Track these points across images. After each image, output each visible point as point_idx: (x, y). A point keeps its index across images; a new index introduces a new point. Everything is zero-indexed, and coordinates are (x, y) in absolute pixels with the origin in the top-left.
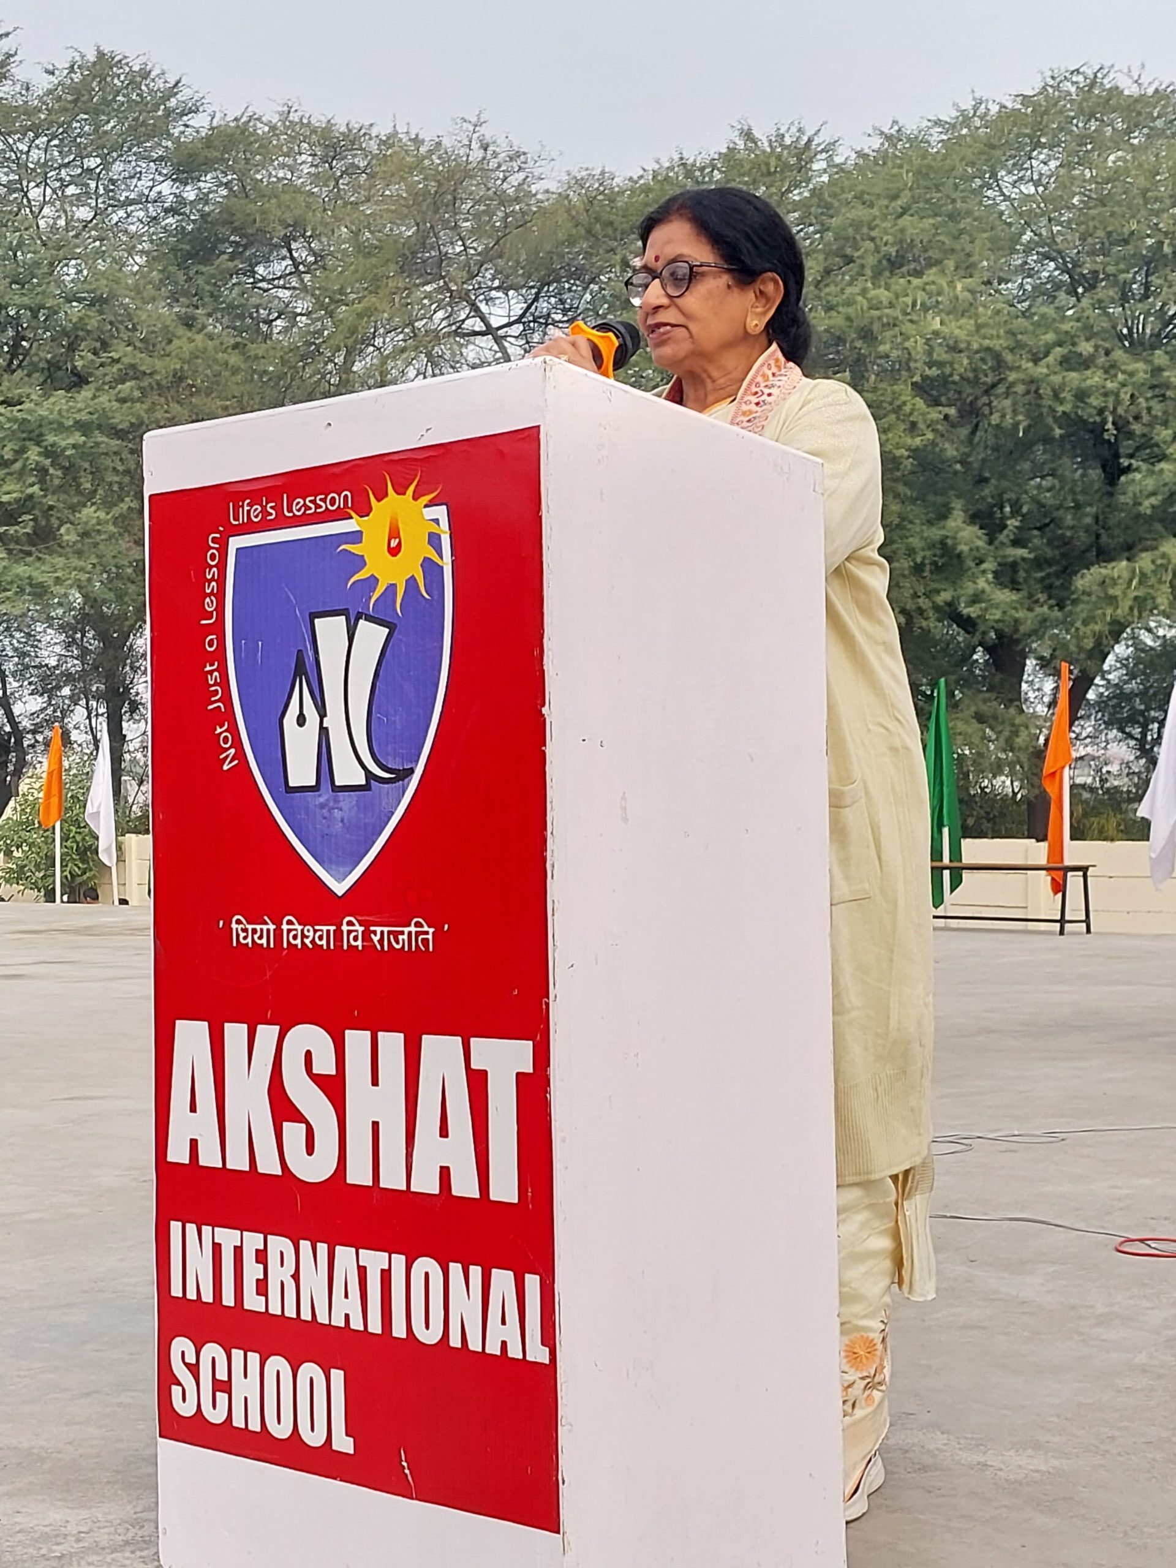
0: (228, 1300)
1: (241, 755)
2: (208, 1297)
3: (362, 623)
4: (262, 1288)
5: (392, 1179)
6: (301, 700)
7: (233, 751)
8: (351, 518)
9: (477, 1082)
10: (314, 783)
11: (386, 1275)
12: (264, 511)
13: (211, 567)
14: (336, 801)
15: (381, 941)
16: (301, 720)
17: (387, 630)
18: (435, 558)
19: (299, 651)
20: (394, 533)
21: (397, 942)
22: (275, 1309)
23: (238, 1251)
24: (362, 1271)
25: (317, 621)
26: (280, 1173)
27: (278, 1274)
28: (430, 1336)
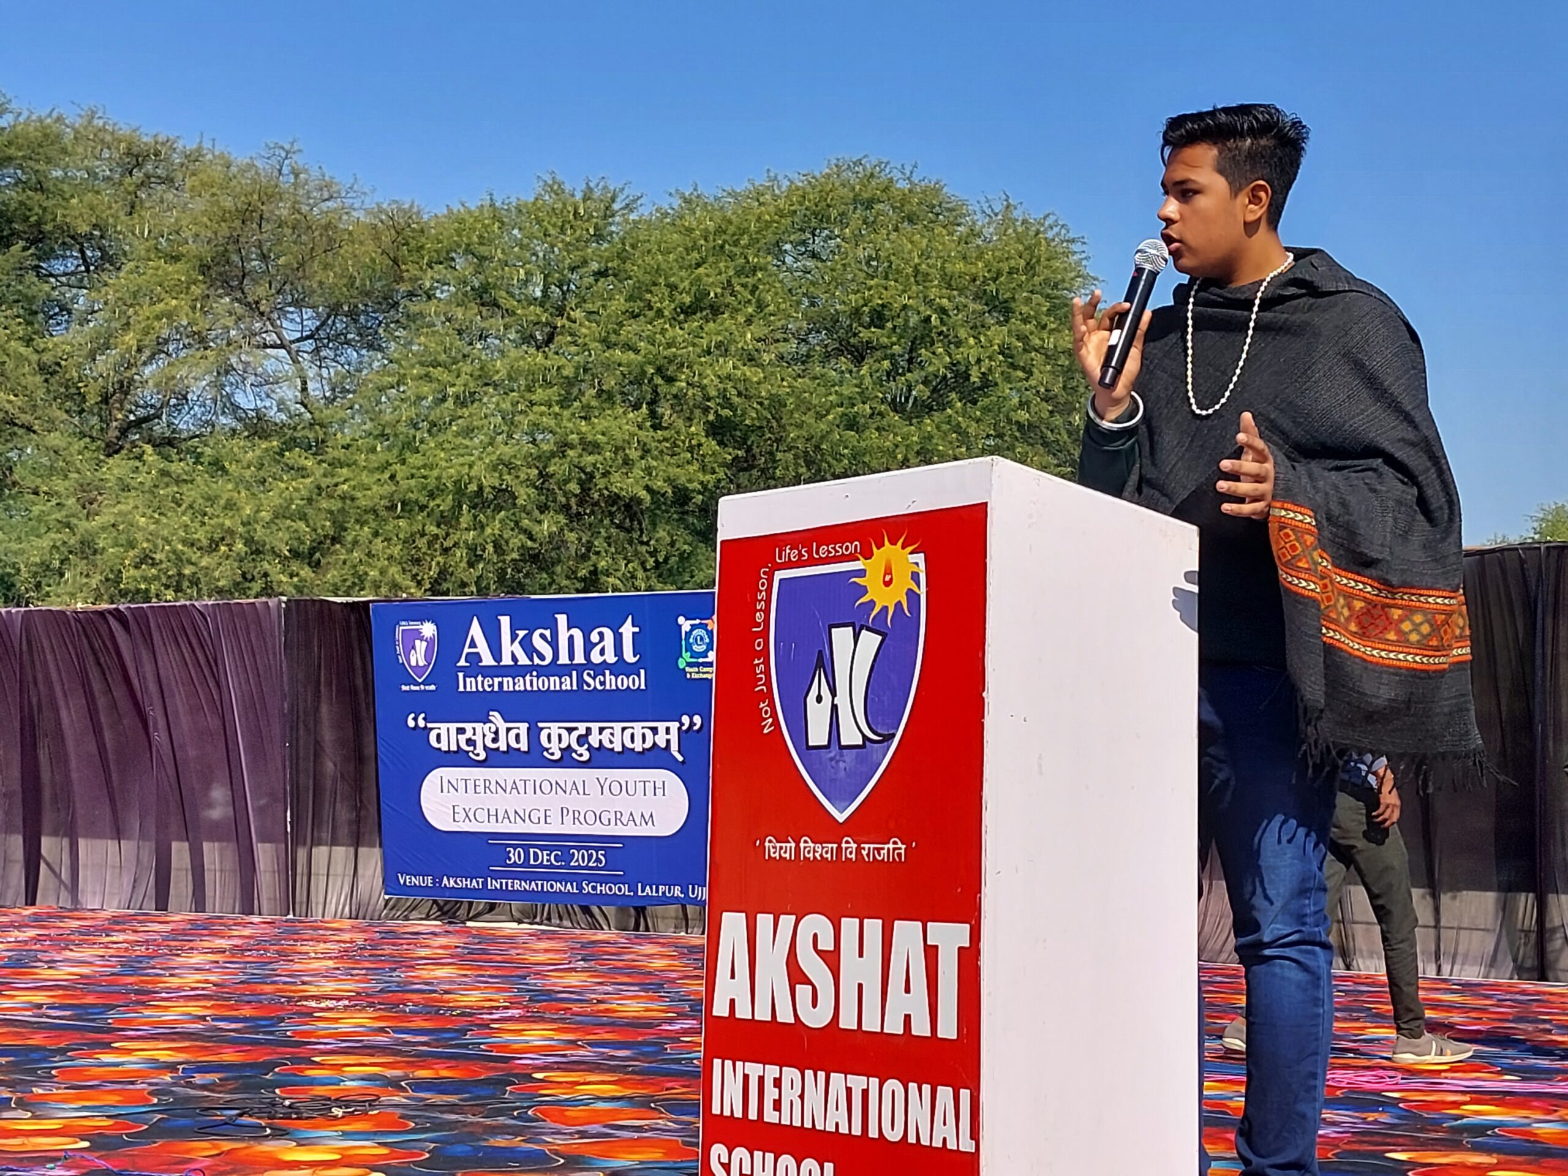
0: (753, 1115)
1: (776, 722)
2: (738, 1114)
3: (864, 632)
4: (777, 1105)
5: (871, 1024)
6: (819, 686)
7: (770, 720)
8: (858, 559)
9: (931, 953)
10: (826, 743)
11: (865, 1093)
12: (800, 555)
13: (761, 591)
14: (842, 755)
15: (868, 855)
16: (819, 699)
17: (880, 638)
18: (916, 589)
19: (820, 652)
20: (888, 571)
21: (879, 854)
22: (786, 1121)
23: (761, 1079)
24: (849, 1091)
25: (833, 630)
26: (793, 1021)
27: (789, 1095)
28: (893, 1136)
